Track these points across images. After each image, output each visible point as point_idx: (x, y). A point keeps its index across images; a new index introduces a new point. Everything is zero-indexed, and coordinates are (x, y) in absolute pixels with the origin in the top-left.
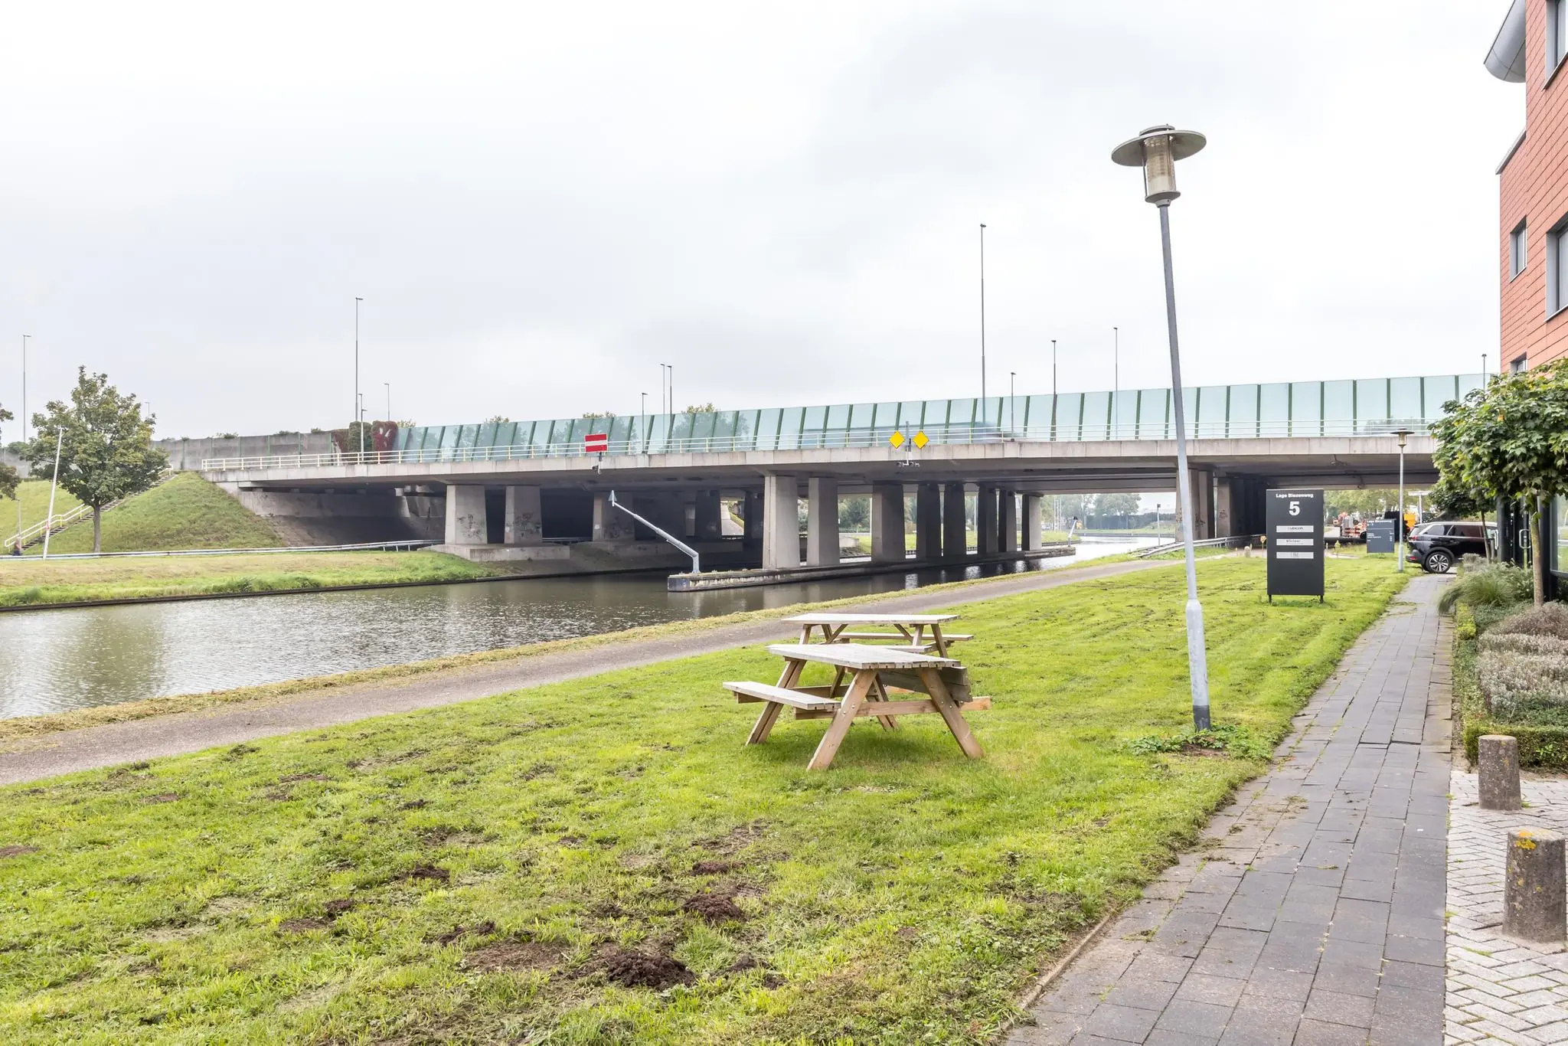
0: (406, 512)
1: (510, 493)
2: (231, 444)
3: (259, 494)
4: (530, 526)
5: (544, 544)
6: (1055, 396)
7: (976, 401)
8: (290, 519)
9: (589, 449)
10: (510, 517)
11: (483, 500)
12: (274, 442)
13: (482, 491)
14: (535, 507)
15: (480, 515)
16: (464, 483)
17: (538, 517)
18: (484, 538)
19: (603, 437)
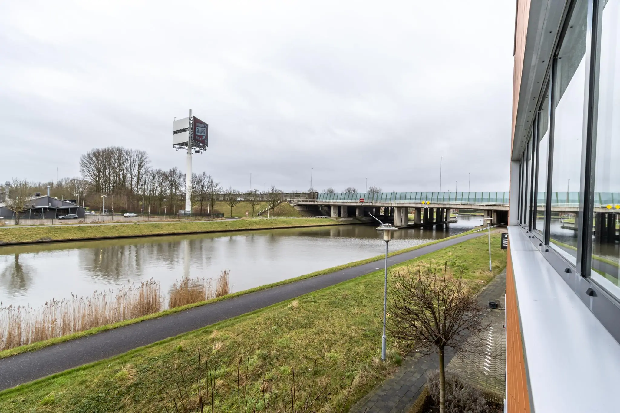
0: (320, 209)
1: (342, 207)
2: (288, 195)
3: (297, 206)
4: (345, 214)
5: (348, 217)
6: (456, 192)
7: (438, 193)
8: (305, 211)
9: (360, 201)
10: (342, 212)
11: (338, 209)
12: (295, 195)
13: (338, 207)
14: (346, 210)
15: (337, 212)
16: (334, 206)
17: (347, 212)
18: (338, 216)
19: (363, 199)
